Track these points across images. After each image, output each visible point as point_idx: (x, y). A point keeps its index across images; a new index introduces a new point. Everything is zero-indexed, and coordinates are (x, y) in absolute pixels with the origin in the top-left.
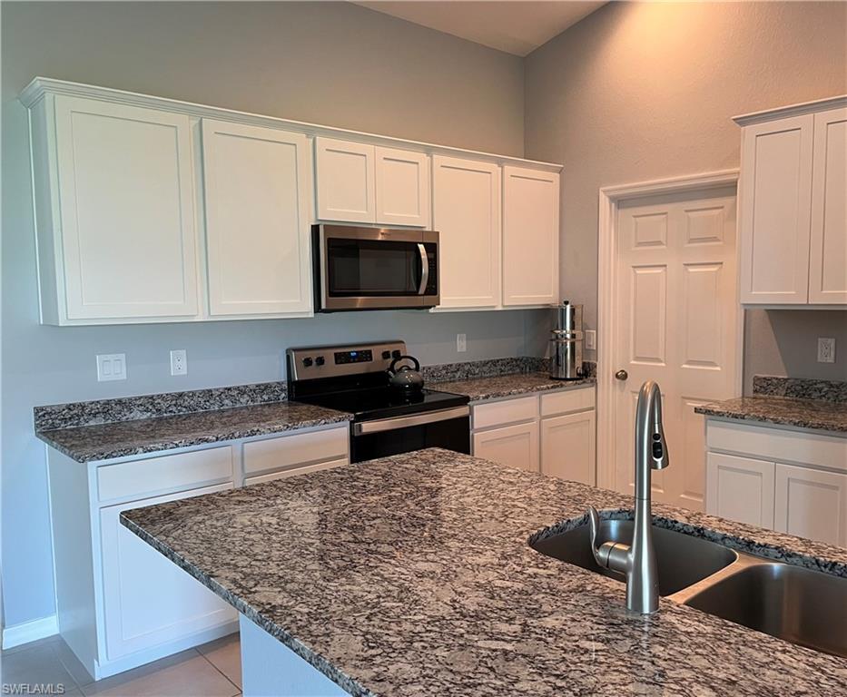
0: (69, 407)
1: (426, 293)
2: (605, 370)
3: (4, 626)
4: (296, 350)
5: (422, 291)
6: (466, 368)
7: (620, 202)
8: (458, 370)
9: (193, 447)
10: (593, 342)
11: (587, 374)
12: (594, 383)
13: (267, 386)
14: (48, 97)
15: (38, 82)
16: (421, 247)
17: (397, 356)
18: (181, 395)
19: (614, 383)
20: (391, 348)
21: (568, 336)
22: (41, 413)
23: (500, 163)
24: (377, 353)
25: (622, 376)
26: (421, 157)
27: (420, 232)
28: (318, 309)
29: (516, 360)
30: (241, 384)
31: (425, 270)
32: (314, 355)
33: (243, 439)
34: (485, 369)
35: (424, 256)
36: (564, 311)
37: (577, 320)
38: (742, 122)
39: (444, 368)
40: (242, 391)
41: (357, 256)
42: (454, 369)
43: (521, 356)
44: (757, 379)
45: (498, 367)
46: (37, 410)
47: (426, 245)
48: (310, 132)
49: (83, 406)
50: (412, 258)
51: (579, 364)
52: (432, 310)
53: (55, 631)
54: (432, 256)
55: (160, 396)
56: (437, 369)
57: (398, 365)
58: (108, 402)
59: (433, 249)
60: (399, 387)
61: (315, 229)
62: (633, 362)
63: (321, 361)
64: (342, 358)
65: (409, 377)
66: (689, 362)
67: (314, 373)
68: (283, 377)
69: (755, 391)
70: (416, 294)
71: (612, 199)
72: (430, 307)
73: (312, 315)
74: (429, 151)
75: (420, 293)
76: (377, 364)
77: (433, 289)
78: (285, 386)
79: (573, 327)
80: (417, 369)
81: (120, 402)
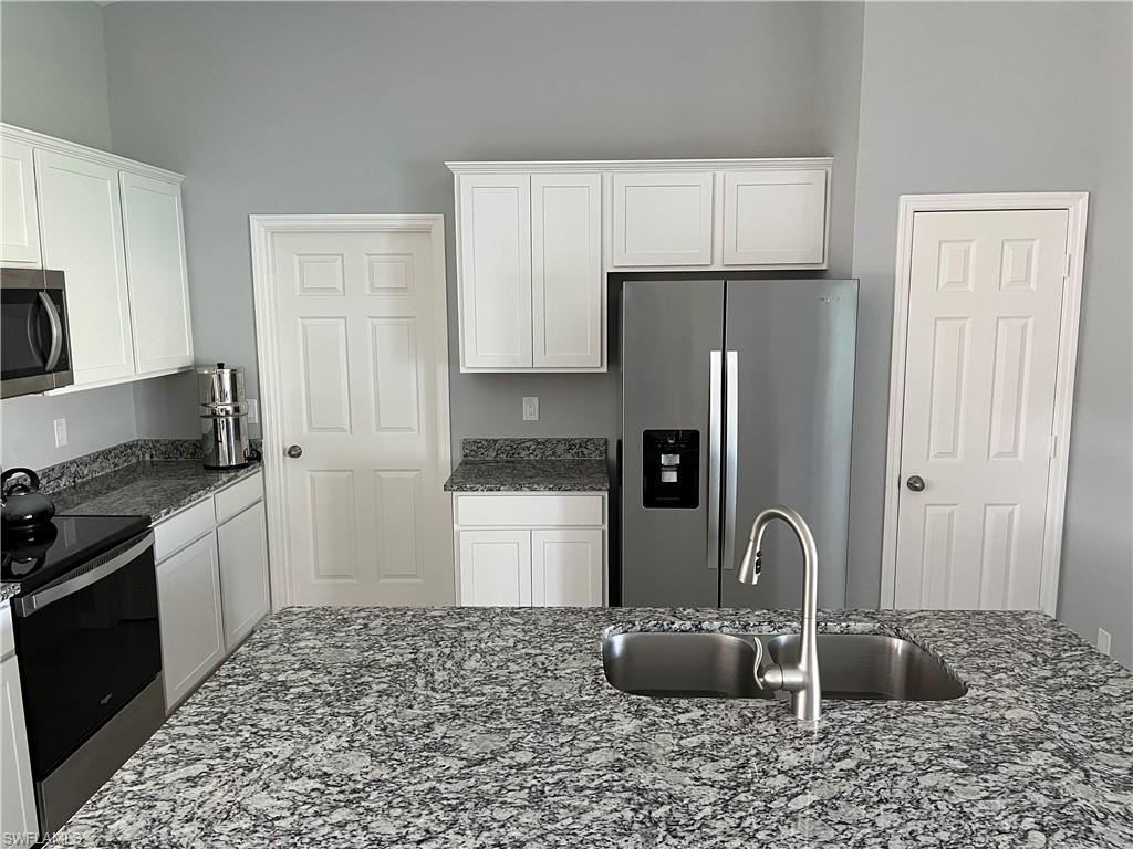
1: (58, 367)
5: (51, 363)
6: (73, 469)
8: (63, 475)
10: (254, 414)
12: (262, 466)
16: (44, 296)
19: (286, 464)
25: (294, 452)
29: (131, 447)
31: (56, 332)
34: (96, 466)
35: (53, 312)
44: (466, 443)
45: (111, 461)
47: (50, 293)
54: (59, 309)
59: (58, 296)
69: (466, 456)
71: (269, 231)
75: (47, 368)
77: (64, 364)
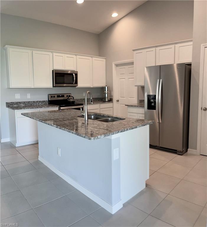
0: (11, 103)
1: (75, 83)
2: (115, 100)
3: (1, 139)
4: (50, 94)
5: (74, 83)
7: (117, 65)
9: (31, 109)
10: (112, 94)
11: (111, 100)
12: (112, 102)
13: (44, 101)
14: (8, 49)
15: (6, 46)
16: (74, 74)
17: (70, 96)
18: (29, 102)
19: (117, 103)
20: (68, 95)
21: (107, 93)
22: (7, 103)
23: (92, 57)
24: (65, 96)
25: (118, 101)
26: (74, 56)
27: (74, 71)
28: (53, 86)
30: (40, 100)
31: (75, 79)
32: (53, 96)
33: (40, 109)
35: (74, 76)
36: (105, 88)
37: (108, 90)
38: (134, 50)
39: (80, 99)
40: (40, 102)
41: (64, 76)
42: (83, 99)
43: (98, 97)
44: (140, 100)
46: (6, 103)
47: (75, 74)
48: (52, 52)
49: (13, 103)
50: (72, 77)
51: (109, 98)
52: (76, 87)
53: (9, 141)
54: (76, 76)
55: (26, 102)
56: (79, 99)
57: (69, 98)
58: (17, 102)
59: (76, 75)
60: (70, 102)
61: (53, 71)
62: (120, 98)
63: (54, 97)
64: (58, 96)
65: (72, 100)
66: (130, 98)
67: (53, 99)
68: (47, 100)
69: (140, 102)
70: (73, 84)
71: (115, 65)
72: (76, 86)
73: (52, 87)
74: (76, 55)
76: (65, 98)
77: (76, 82)
78: (48, 101)
79: (107, 91)
80: (73, 99)
81: (19, 102)
